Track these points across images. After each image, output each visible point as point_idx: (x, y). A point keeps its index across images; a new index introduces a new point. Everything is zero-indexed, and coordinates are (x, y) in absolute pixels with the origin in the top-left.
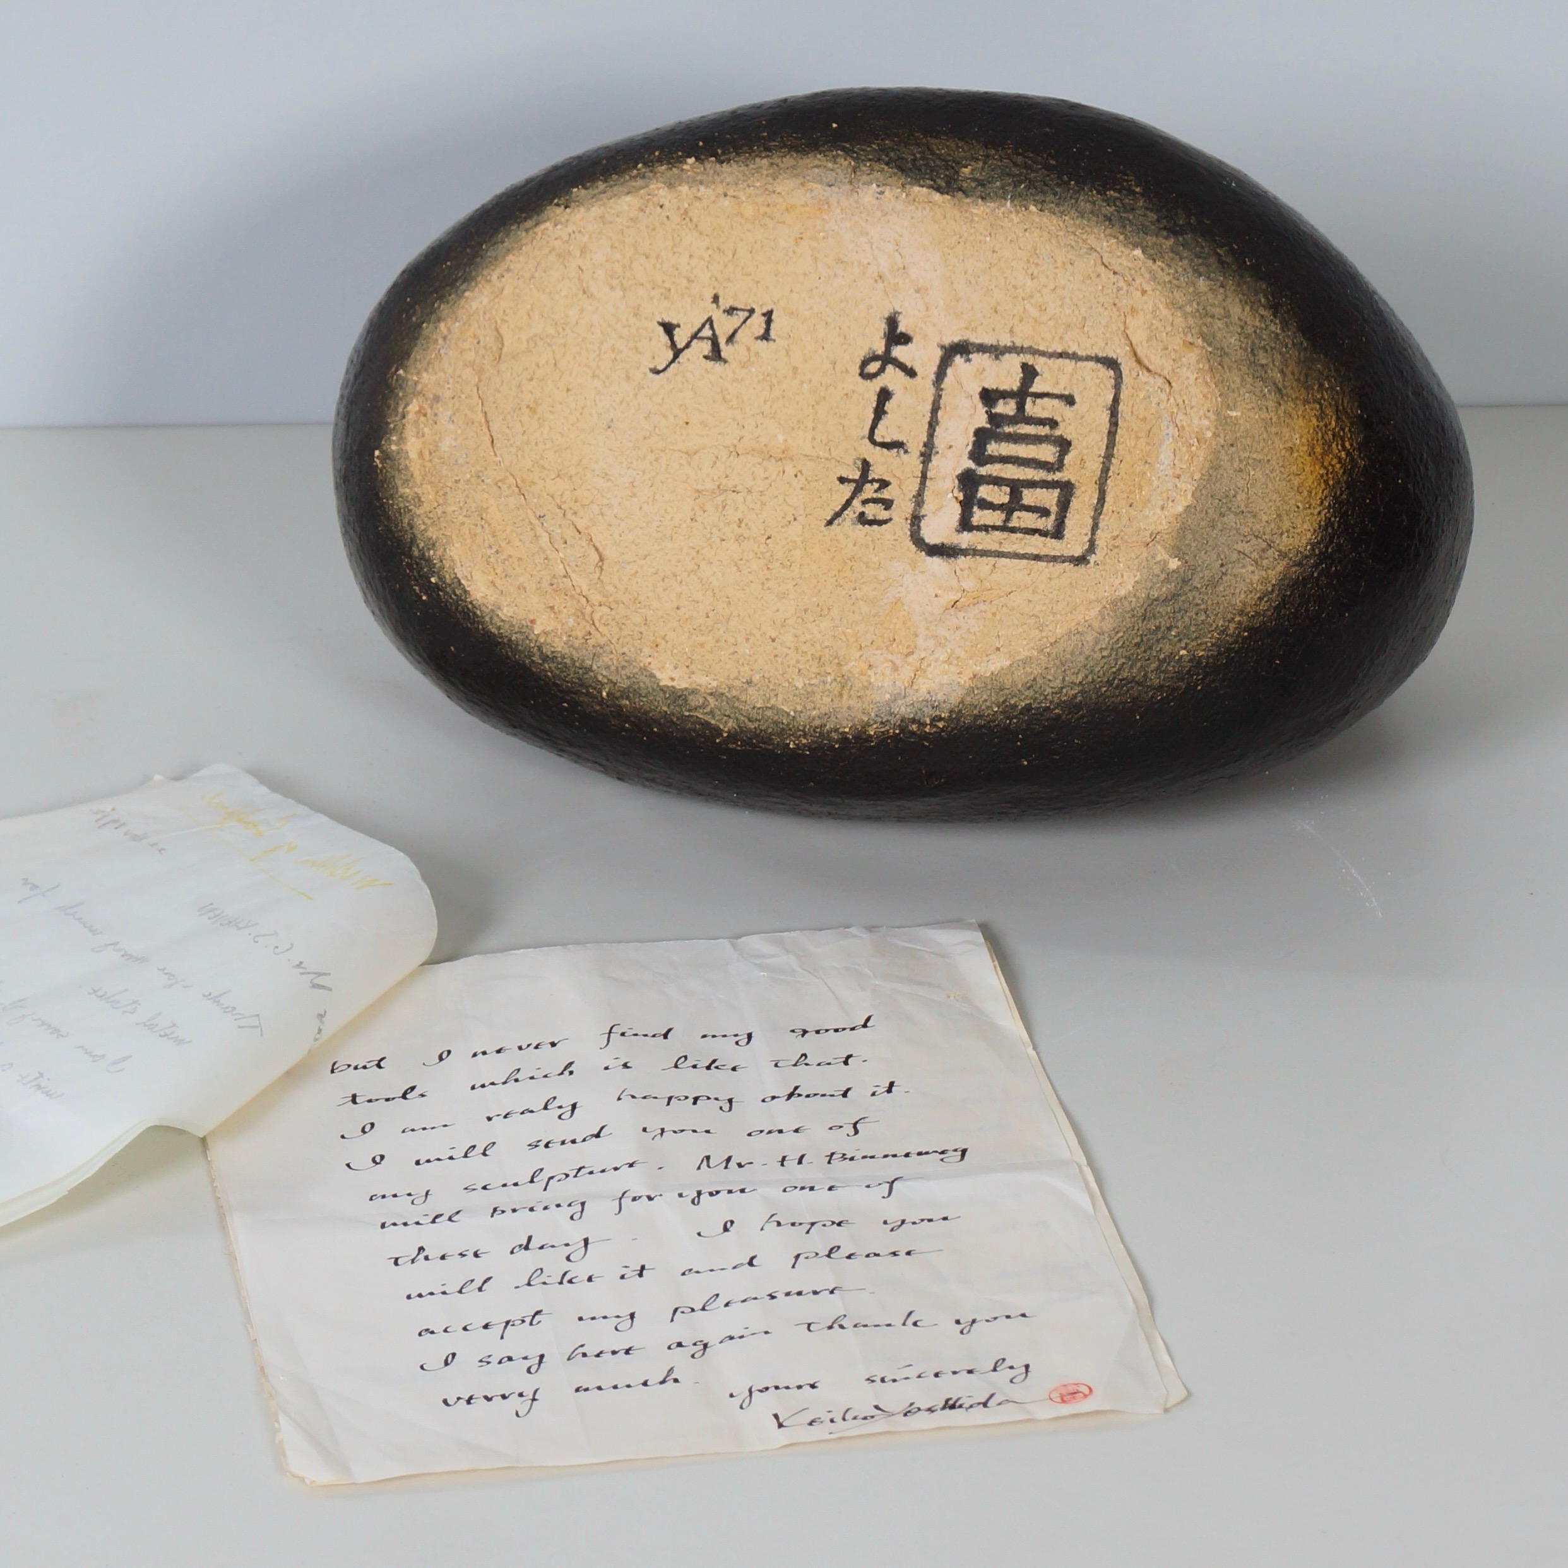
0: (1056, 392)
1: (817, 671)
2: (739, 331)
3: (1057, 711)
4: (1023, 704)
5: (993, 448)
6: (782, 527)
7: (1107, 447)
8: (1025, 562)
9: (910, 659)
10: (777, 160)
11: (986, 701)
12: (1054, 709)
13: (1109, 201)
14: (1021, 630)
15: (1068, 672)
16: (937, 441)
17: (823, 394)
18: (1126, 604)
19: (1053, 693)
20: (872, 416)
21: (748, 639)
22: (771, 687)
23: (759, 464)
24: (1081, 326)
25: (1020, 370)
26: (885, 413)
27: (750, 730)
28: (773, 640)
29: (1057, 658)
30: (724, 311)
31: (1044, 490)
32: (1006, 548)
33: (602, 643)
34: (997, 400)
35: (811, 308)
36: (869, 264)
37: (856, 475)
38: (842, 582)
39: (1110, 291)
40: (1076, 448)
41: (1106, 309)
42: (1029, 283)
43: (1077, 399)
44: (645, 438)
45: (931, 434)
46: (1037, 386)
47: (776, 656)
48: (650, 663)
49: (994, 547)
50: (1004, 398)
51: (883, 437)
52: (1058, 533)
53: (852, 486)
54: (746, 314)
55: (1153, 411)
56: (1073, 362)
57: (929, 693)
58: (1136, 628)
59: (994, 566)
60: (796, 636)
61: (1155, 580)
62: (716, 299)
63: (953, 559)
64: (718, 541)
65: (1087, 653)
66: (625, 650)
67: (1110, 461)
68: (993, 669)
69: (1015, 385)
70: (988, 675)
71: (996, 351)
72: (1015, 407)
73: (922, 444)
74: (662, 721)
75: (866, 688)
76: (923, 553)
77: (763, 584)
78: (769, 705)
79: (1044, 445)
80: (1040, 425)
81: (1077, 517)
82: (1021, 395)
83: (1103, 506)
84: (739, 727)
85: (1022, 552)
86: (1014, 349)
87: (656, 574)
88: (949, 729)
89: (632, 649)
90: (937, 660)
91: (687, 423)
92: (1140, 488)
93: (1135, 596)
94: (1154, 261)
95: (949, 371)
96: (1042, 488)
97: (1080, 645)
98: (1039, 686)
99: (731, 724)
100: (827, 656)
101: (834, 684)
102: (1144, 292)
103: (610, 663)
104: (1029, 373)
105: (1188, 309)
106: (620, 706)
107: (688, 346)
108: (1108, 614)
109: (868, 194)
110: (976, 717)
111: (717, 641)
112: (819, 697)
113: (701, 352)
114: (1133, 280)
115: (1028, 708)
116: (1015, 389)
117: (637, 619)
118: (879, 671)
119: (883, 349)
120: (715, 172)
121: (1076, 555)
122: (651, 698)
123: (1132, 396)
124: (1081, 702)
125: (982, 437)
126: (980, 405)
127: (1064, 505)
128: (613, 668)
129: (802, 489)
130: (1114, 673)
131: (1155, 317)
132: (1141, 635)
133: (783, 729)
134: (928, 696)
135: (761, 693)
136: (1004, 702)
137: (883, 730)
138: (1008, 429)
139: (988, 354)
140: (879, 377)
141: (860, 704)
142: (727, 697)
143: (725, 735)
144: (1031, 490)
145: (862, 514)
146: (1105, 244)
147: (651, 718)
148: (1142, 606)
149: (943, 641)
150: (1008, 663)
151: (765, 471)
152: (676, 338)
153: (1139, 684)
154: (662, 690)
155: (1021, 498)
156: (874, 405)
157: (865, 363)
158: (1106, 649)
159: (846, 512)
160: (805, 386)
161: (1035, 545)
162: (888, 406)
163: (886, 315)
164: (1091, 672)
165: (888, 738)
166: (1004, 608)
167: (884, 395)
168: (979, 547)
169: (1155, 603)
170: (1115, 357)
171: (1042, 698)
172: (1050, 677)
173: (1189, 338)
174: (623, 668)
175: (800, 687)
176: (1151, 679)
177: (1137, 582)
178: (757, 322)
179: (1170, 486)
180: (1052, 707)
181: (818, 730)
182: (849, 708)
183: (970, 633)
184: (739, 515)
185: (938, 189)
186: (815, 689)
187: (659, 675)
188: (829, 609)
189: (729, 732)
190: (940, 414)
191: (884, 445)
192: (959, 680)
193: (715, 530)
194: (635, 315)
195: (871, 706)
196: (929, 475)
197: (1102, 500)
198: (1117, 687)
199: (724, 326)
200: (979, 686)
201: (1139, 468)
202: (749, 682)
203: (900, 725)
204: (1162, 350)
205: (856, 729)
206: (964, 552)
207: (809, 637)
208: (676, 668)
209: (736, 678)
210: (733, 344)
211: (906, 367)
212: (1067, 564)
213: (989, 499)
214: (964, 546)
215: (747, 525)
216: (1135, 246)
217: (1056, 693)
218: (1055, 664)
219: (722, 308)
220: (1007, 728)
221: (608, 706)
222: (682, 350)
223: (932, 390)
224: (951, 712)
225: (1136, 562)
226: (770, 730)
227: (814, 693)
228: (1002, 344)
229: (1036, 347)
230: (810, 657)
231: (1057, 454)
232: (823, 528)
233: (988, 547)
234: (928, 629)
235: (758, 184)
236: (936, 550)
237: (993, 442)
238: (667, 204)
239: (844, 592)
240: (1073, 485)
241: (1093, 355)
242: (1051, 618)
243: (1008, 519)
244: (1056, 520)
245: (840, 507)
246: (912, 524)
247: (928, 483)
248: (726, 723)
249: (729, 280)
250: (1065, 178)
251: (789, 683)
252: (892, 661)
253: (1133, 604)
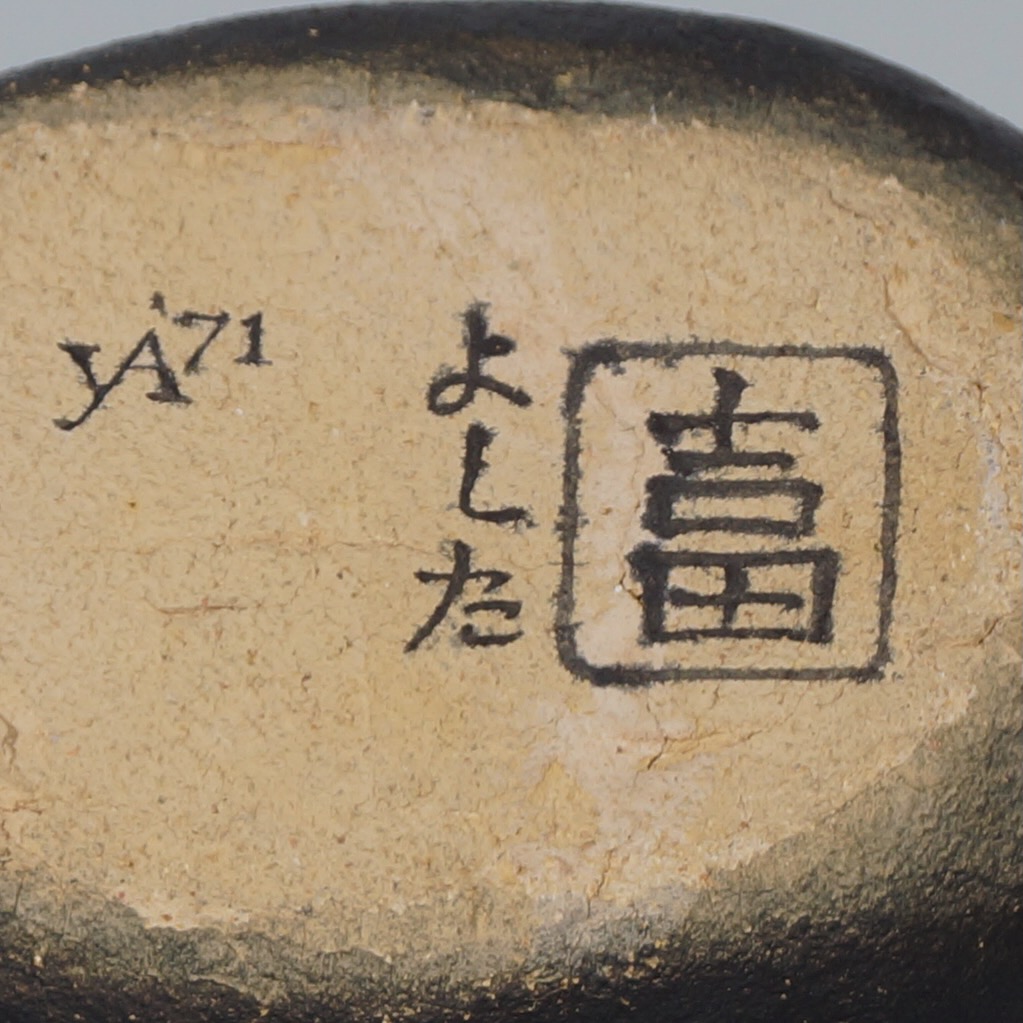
0: (781, 410)
1: (429, 883)
2: (206, 352)
3: (851, 930)
4: (794, 918)
5: (683, 508)
6: (329, 658)
7: (887, 489)
8: (770, 683)
9: (592, 853)
10: (235, 78)
11: (731, 914)
12: (846, 927)
13: (822, 112)
14: (780, 791)
15: (869, 859)
16: (582, 503)
17: (369, 443)
18: (959, 739)
19: (845, 896)
20: (462, 472)
21: (294, 843)
22: (348, 915)
23: (273, 561)
24: (811, 302)
25: (714, 380)
26: (484, 465)
27: (309, 999)
28: (341, 840)
29: (849, 833)
30: (175, 321)
31: (787, 566)
32: (732, 664)
33: (32, 866)
34: (680, 430)
35: (328, 308)
36: (422, 229)
37: (449, 568)
38: (449, 739)
39: (853, 244)
40: (832, 497)
41: (851, 271)
42: (709, 241)
43: (821, 416)
44: (61, 533)
45: (571, 493)
46: (748, 404)
47: (349, 865)
48: (122, 895)
49: (711, 663)
50: (692, 428)
51: (486, 503)
52: (821, 632)
53: (444, 586)
54: (212, 325)
55: (960, 426)
56: (806, 361)
57: (632, 905)
58: (978, 779)
59: (716, 693)
60: (380, 830)
61: (1001, 698)
62: (158, 302)
63: (641, 688)
64: (217, 689)
65: (899, 823)
66: (76, 874)
67: (897, 512)
68: (740, 857)
69: (708, 406)
70: (734, 867)
71: (667, 354)
72: (713, 440)
73: (557, 510)
74: (147, 997)
75: (519, 905)
76: (587, 683)
77: (308, 752)
78: (346, 948)
79: (773, 496)
80: (762, 464)
81: (850, 604)
82: (721, 420)
83: (894, 584)
84: (290, 994)
85: (762, 667)
86: (696, 348)
87: (113, 748)
88: (668, 971)
89: (89, 873)
90: (639, 851)
91: (133, 505)
92: (957, 550)
93: (971, 723)
94: (922, 194)
95: (588, 391)
96: (781, 564)
97: (886, 810)
98: (820, 885)
99: (276, 991)
100: (442, 858)
101: (461, 903)
102: (913, 243)
103: (50, 899)
104: (730, 385)
105: (992, 265)
106: (66, 979)
107: (117, 380)
108: (930, 756)
109: (407, 118)
110: (715, 946)
111: (240, 848)
112: (435, 927)
113: (143, 388)
114: (892, 223)
115: (803, 926)
116: (708, 411)
117: (92, 823)
118: (539, 877)
119: (465, 364)
120: (128, 100)
121: (859, 666)
122: (127, 956)
123: (919, 405)
124: (892, 913)
125: (661, 493)
126: (650, 442)
127: (825, 589)
128: (55, 908)
129: (354, 595)
130: (945, 859)
131: (938, 281)
132: (987, 793)
133: (371, 992)
134: (630, 912)
135: (331, 927)
136: (762, 915)
137: (549, 980)
138: (705, 476)
139: (653, 360)
140: (464, 410)
141: (509, 935)
142: (269, 940)
143: (264, 1012)
144: (761, 568)
145: (468, 629)
146: (832, 172)
147: (126, 995)
148: (986, 740)
149: (645, 819)
150: (766, 847)
151: (285, 570)
152: (94, 370)
153: (985, 881)
154: (148, 937)
155: (746, 583)
156: (463, 453)
157: (435, 389)
158: (930, 816)
159: (438, 628)
160: (335, 431)
161: (784, 655)
162: (487, 455)
163: (464, 309)
164: (908, 858)
165: (558, 996)
166: (745, 760)
167: (478, 438)
168: (686, 666)
169: (1005, 737)
170: (878, 347)
171: (827, 906)
172: (840, 868)
173: (1003, 309)
174: (76, 904)
175: (401, 912)
176: (1003, 873)
177: (973, 702)
178: (235, 337)
179: (1008, 542)
180: (844, 922)
181: (435, 988)
182: (490, 943)
183: (691, 803)
184: (249, 644)
185: (527, 104)
186: (427, 913)
187: (142, 912)
188: (434, 783)
189: (271, 1006)
190: (581, 460)
191: (489, 517)
192: (684, 879)
193: (207, 671)
194: (17, 336)
195: (530, 936)
196: (577, 558)
197: (890, 575)
198: (949, 887)
199: (177, 346)
200: (719, 888)
201: (949, 518)
202: (308, 912)
203: (580, 968)
204: (959, 330)
205: (504, 980)
206: (660, 676)
207: (403, 831)
208: (171, 897)
209: (284, 906)
210: (197, 372)
211: (511, 389)
212: (844, 681)
213: (690, 588)
214: (657, 666)
215: (264, 659)
216: (885, 173)
217: (851, 897)
218: (846, 845)
219: (171, 315)
220: (765, 967)
221: (42, 983)
222: (108, 388)
223: (563, 423)
224: (672, 936)
225: (968, 668)
226: (347, 996)
227: (425, 920)
228: (675, 340)
229: (736, 341)
230: (410, 863)
231: (800, 509)
232: (401, 655)
233: (702, 664)
234: (615, 801)
235: (209, 114)
236: (605, 677)
237: (682, 498)
238: (52, 155)
239: (455, 755)
240: (836, 554)
241: (839, 346)
242: (831, 769)
243: (729, 617)
244: (814, 612)
245: (426, 620)
246: (560, 639)
247: (576, 571)
248: (267, 989)
249: (178, 270)
250: (738, 82)
251: (379, 906)
252: (558, 859)
253: (970, 739)
